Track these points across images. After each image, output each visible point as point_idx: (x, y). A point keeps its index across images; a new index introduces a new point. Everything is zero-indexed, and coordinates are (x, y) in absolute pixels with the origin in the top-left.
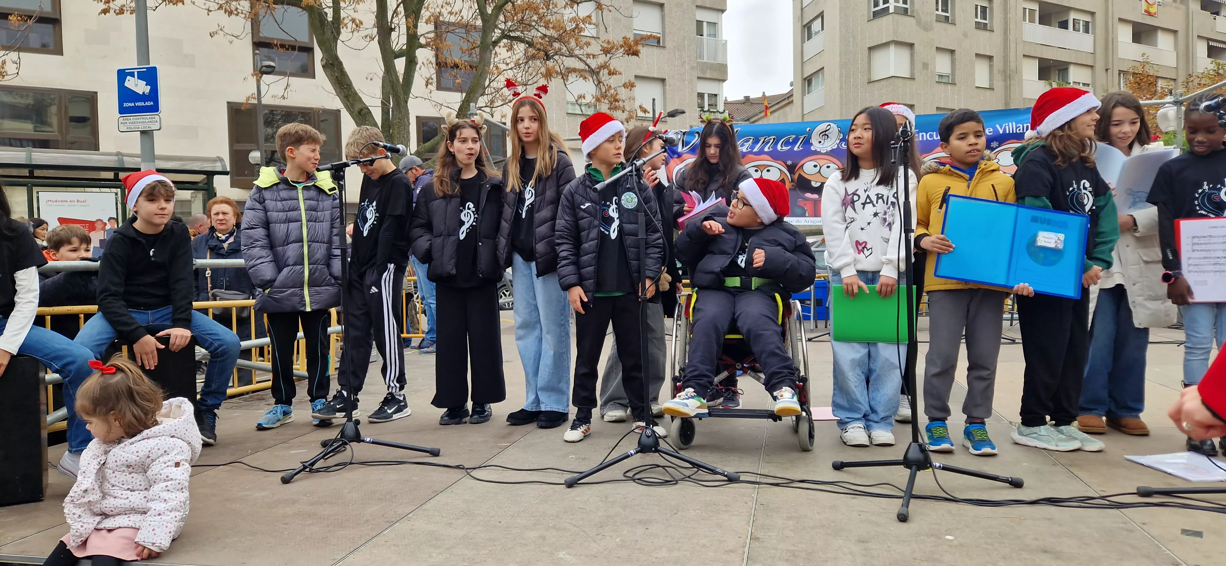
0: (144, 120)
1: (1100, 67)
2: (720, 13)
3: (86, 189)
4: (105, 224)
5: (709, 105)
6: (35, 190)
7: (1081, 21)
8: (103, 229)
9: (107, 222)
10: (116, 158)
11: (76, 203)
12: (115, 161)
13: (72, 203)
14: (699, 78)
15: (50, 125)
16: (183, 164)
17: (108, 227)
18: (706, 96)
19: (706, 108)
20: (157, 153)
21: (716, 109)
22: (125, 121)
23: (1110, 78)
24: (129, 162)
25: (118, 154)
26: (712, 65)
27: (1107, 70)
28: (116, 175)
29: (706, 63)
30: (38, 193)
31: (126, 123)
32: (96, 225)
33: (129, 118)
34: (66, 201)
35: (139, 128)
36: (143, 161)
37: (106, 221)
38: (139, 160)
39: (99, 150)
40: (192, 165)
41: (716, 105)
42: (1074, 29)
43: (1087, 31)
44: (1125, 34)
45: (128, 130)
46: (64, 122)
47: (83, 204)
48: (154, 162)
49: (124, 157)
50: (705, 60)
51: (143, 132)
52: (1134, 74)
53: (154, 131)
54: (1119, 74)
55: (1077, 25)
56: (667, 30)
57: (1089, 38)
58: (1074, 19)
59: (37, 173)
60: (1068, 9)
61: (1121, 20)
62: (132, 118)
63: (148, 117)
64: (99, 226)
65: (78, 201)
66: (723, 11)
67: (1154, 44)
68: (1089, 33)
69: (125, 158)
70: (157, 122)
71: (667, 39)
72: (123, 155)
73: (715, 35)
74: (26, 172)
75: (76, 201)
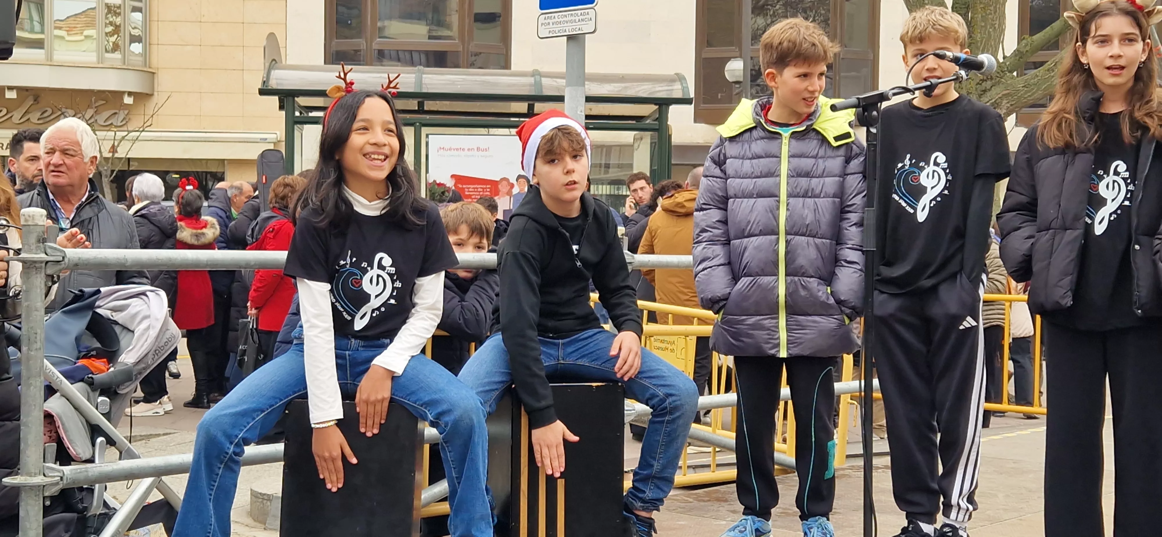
0: (573, 18)
3: (491, 130)
4: (512, 186)
6: (425, 130)
8: (509, 193)
9: (515, 182)
10: (531, 80)
11: (475, 152)
12: (531, 85)
13: (470, 153)
15: (449, 27)
16: (626, 88)
17: (516, 190)
20: (590, 68)
22: (547, 21)
24: (549, 87)
25: (535, 73)
28: (531, 107)
30: (427, 136)
31: (549, 24)
32: (500, 186)
33: (553, 15)
34: (463, 150)
35: (565, 31)
36: (568, 84)
37: (513, 180)
38: (563, 82)
39: (510, 69)
40: (637, 89)
45: (551, 35)
46: (467, 21)
47: (484, 153)
48: (584, 85)
49: (543, 79)
51: (571, 38)
53: (587, 36)
59: (429, 105)
62: (556, 15)
63: (579, 12)
64: (503, 188)
65: (478, 149)
69: (545, 81)
70: (591, 19)
72: (541, 75)
74: (413, 104)
75: (476, 149)
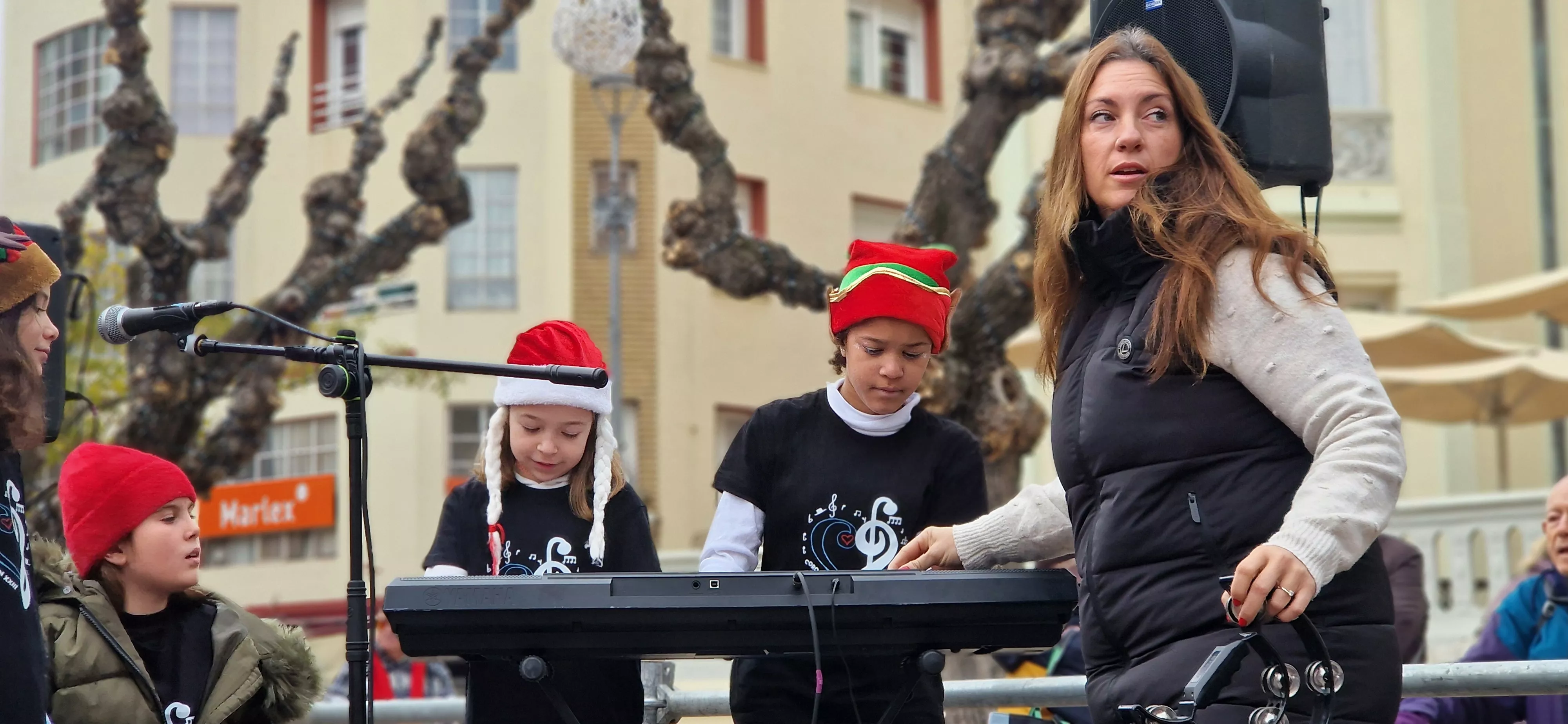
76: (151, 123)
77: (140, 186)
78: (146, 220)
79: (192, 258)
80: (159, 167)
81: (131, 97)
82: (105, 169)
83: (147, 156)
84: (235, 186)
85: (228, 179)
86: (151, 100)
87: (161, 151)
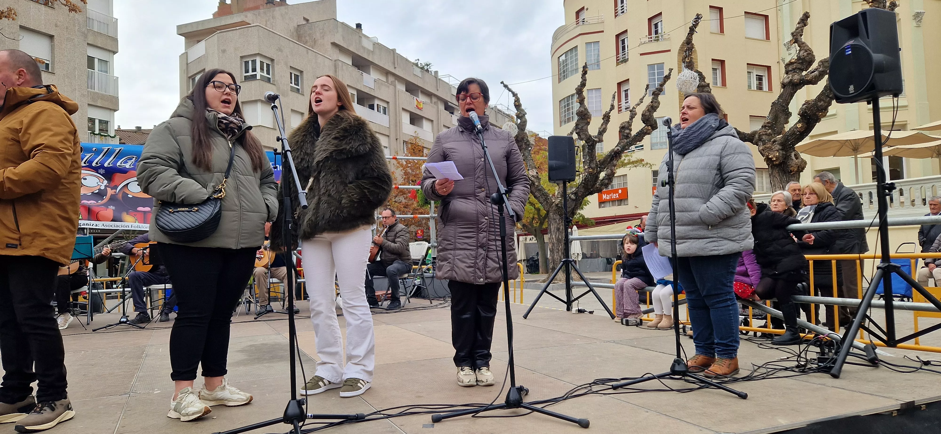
1: (393, 136)
2: (111, 54)
5: (100, 130)
7: (382, 107)
14: (89, 105)
18: (97, 122)
19: (97, 132)
21: (107, 133)
23: (398, 145)
26: (103, 95)
27: (397, 139)
29: (97, 93)
41: (107, 131)
42: (378, 111)
43: (385, 113)
44: (406, 118)
50: (96, 90)
52: (411, 143)
54: (404, 143)
55: (379, 108)
56: (56, 59)
57: (386, 117)
58: (377, 105)
60: (374, 97)
61: (403, 109)
66: (115, 53)
67: (421, 126)
68: (386, 114)
71: (56, 66)
73: (107, 72)
76: (586, 114)
77: (584, 128)
78: (586, 135)
79: (596, 142)
80: (588, 123)
81: (582, 109)
82: (577, 125)
83: (586, 121)
84: (604, 126)
85: (602, 125)
86: (586, 109)
87: (588, 120)
